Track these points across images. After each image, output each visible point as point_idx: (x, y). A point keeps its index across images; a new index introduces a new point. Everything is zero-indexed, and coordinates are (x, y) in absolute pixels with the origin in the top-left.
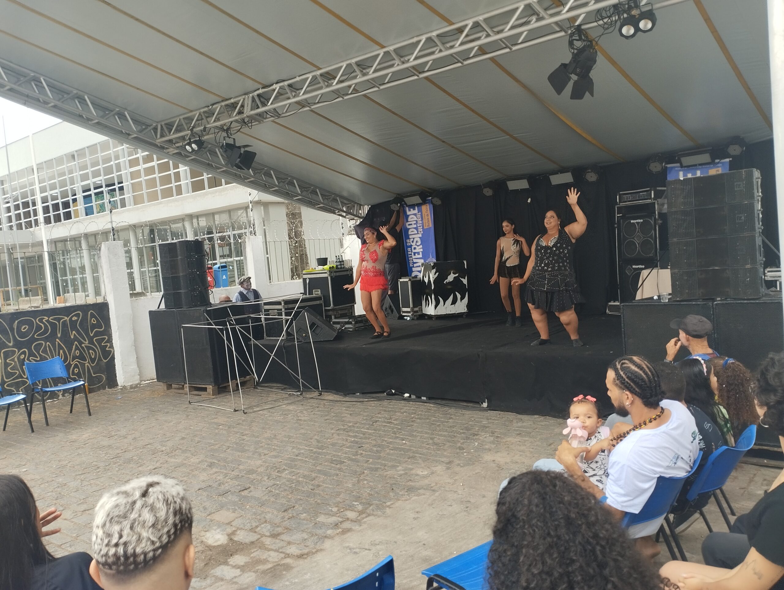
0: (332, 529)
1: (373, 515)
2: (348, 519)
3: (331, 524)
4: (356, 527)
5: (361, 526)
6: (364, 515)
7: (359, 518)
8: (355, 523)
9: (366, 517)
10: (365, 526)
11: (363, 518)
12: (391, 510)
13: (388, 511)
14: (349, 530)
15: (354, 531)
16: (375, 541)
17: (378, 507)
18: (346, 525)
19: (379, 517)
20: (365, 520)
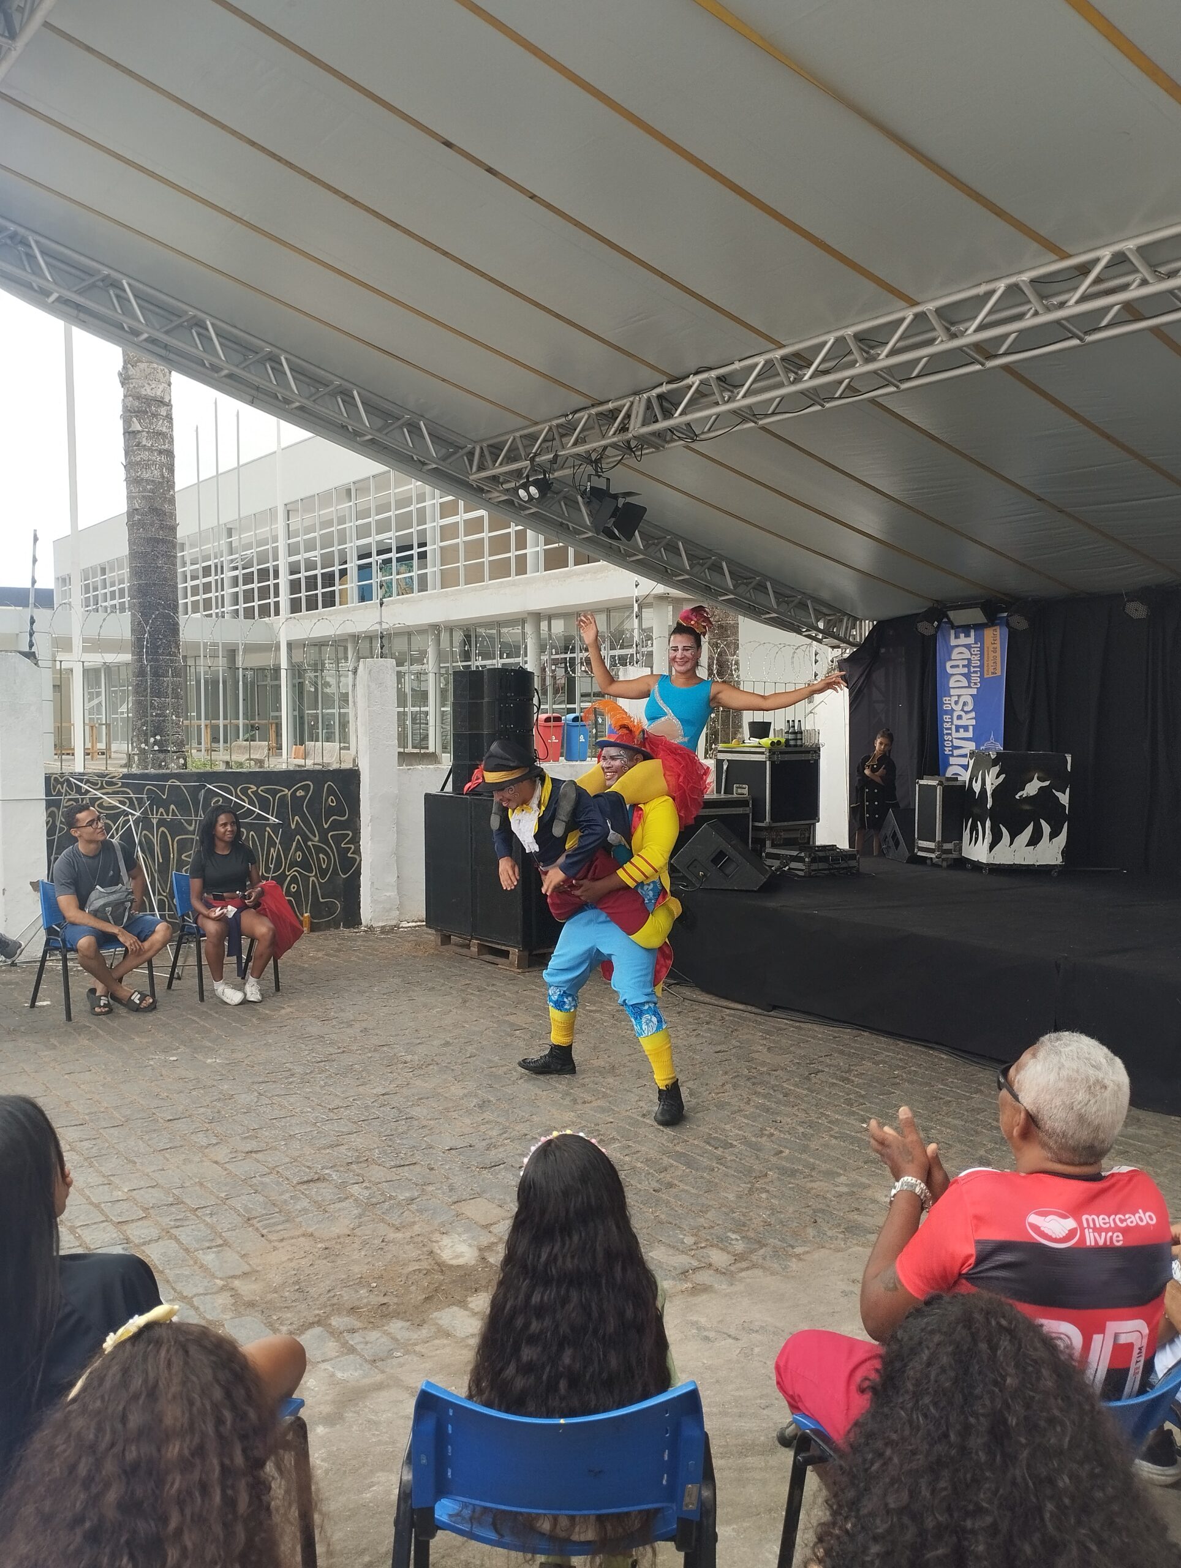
0: (674, 1279)
1: (762, 1267)
2: (710, 1265)
3: (675, 1268)
4: (722, 1286)
5: (732, 1285)
6: (744, 1265)
7: (732, 1268)
8: (722, 1278)
9: (747, 1269)
10: (739, 1287)
11: (742, 1270)
12: (801, 1264)
13: (794, 1265)
14: (706, 1289)
15: (716, 1292)
16: (751, 1322)
17: (776, 1254)
18: (704, 1277)
19: (772, 1274)
20: (743, 1274)
